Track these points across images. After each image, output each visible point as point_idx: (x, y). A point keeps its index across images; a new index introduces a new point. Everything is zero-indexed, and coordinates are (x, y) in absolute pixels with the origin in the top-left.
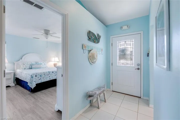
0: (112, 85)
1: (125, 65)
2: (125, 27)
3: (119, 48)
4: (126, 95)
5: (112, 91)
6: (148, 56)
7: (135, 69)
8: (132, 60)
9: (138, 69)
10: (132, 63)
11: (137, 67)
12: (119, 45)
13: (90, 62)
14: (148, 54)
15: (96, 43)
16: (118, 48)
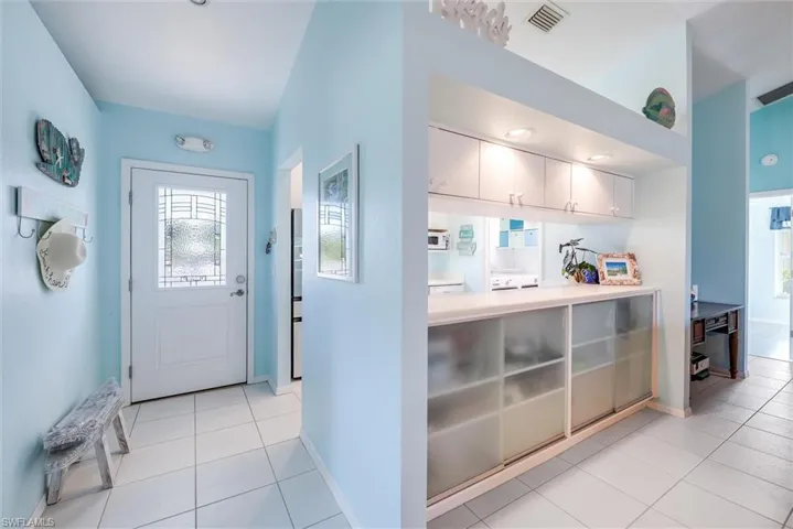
0: (131, 376)
1: (194, 283)
2: (194, 144)
3: (168, 216)
4: (197, 395)
5: (132, 404)
6: (268, 251)
7: (232, 295)
8: (219, 264)
9: (240, 293)
10: (218, 273)
11: (236, 287)
12: (168, 206)
13: (46, 281)
14: (269, 245)
15: (67, 184)
16: (162, 217)
